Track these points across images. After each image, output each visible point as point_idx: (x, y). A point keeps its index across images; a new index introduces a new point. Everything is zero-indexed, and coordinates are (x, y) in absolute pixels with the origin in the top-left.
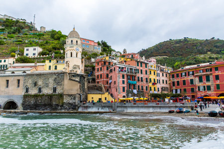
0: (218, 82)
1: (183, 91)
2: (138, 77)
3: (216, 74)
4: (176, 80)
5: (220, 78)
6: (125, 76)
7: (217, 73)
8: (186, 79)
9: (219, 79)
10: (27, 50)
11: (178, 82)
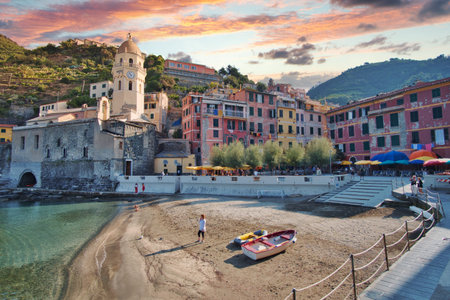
0: (416, 127)
1: (348, 148)
2: (252, 124)
3: (412, 109)
4: (336, 127)
5: (420, 118)
6: (220, 122)
7: (414, 106)
8: (354, 124)
9: (417, 120)
10: (94, 88)
11: (340, 130)
